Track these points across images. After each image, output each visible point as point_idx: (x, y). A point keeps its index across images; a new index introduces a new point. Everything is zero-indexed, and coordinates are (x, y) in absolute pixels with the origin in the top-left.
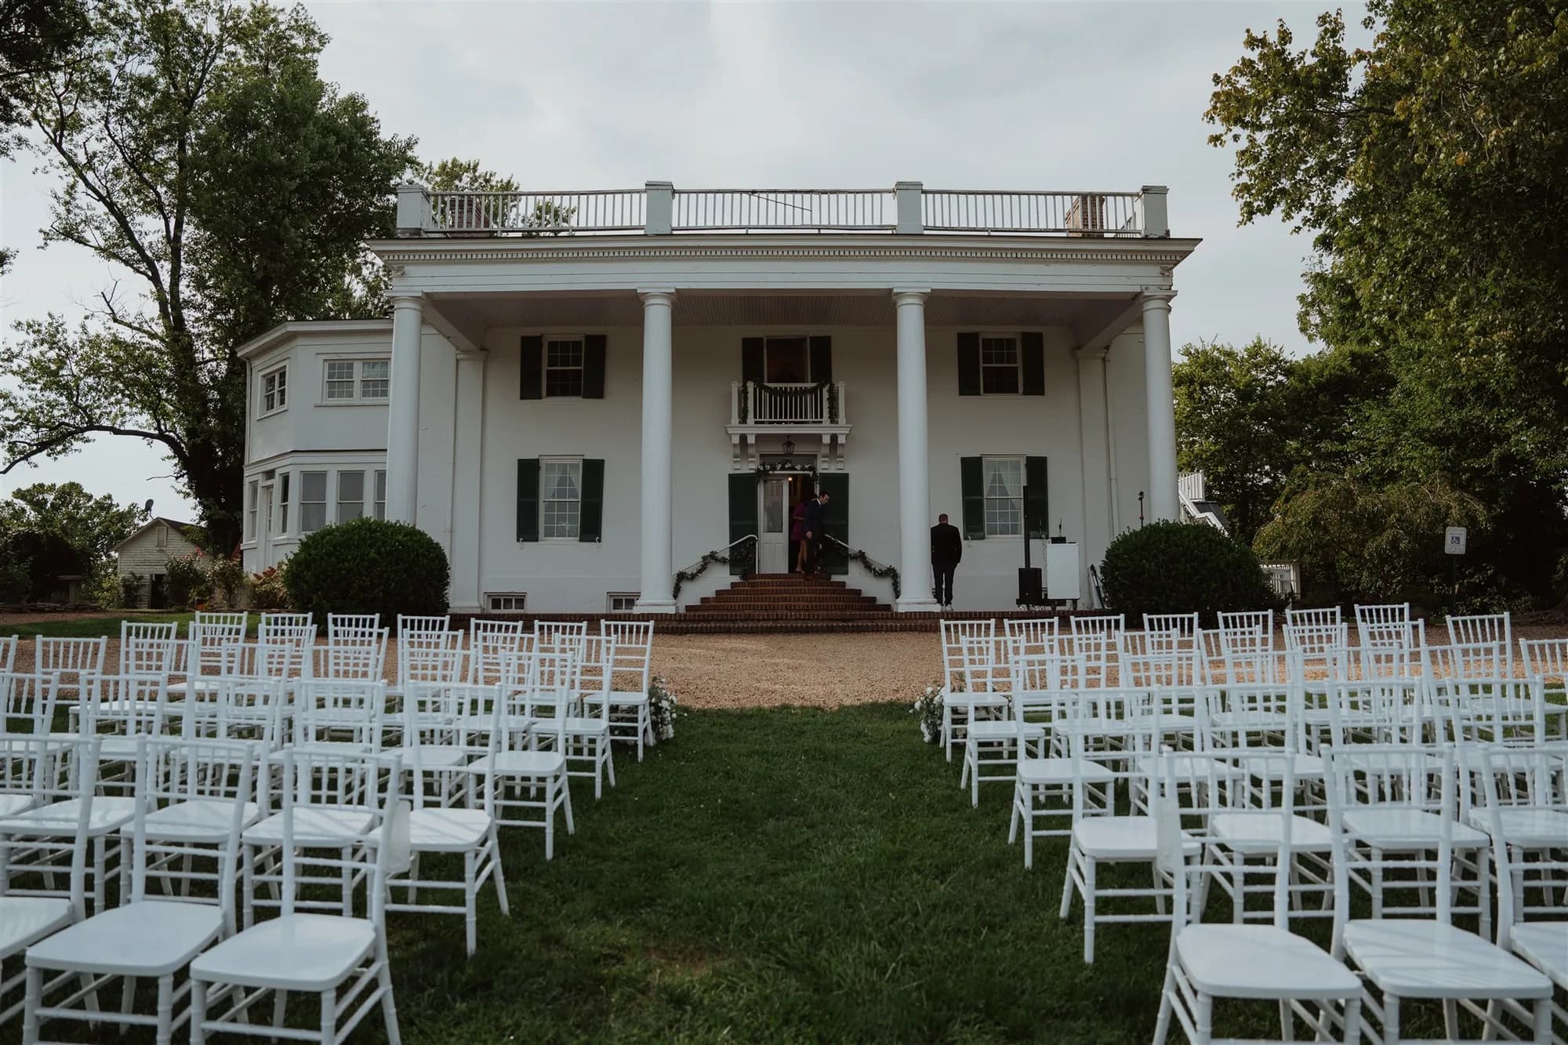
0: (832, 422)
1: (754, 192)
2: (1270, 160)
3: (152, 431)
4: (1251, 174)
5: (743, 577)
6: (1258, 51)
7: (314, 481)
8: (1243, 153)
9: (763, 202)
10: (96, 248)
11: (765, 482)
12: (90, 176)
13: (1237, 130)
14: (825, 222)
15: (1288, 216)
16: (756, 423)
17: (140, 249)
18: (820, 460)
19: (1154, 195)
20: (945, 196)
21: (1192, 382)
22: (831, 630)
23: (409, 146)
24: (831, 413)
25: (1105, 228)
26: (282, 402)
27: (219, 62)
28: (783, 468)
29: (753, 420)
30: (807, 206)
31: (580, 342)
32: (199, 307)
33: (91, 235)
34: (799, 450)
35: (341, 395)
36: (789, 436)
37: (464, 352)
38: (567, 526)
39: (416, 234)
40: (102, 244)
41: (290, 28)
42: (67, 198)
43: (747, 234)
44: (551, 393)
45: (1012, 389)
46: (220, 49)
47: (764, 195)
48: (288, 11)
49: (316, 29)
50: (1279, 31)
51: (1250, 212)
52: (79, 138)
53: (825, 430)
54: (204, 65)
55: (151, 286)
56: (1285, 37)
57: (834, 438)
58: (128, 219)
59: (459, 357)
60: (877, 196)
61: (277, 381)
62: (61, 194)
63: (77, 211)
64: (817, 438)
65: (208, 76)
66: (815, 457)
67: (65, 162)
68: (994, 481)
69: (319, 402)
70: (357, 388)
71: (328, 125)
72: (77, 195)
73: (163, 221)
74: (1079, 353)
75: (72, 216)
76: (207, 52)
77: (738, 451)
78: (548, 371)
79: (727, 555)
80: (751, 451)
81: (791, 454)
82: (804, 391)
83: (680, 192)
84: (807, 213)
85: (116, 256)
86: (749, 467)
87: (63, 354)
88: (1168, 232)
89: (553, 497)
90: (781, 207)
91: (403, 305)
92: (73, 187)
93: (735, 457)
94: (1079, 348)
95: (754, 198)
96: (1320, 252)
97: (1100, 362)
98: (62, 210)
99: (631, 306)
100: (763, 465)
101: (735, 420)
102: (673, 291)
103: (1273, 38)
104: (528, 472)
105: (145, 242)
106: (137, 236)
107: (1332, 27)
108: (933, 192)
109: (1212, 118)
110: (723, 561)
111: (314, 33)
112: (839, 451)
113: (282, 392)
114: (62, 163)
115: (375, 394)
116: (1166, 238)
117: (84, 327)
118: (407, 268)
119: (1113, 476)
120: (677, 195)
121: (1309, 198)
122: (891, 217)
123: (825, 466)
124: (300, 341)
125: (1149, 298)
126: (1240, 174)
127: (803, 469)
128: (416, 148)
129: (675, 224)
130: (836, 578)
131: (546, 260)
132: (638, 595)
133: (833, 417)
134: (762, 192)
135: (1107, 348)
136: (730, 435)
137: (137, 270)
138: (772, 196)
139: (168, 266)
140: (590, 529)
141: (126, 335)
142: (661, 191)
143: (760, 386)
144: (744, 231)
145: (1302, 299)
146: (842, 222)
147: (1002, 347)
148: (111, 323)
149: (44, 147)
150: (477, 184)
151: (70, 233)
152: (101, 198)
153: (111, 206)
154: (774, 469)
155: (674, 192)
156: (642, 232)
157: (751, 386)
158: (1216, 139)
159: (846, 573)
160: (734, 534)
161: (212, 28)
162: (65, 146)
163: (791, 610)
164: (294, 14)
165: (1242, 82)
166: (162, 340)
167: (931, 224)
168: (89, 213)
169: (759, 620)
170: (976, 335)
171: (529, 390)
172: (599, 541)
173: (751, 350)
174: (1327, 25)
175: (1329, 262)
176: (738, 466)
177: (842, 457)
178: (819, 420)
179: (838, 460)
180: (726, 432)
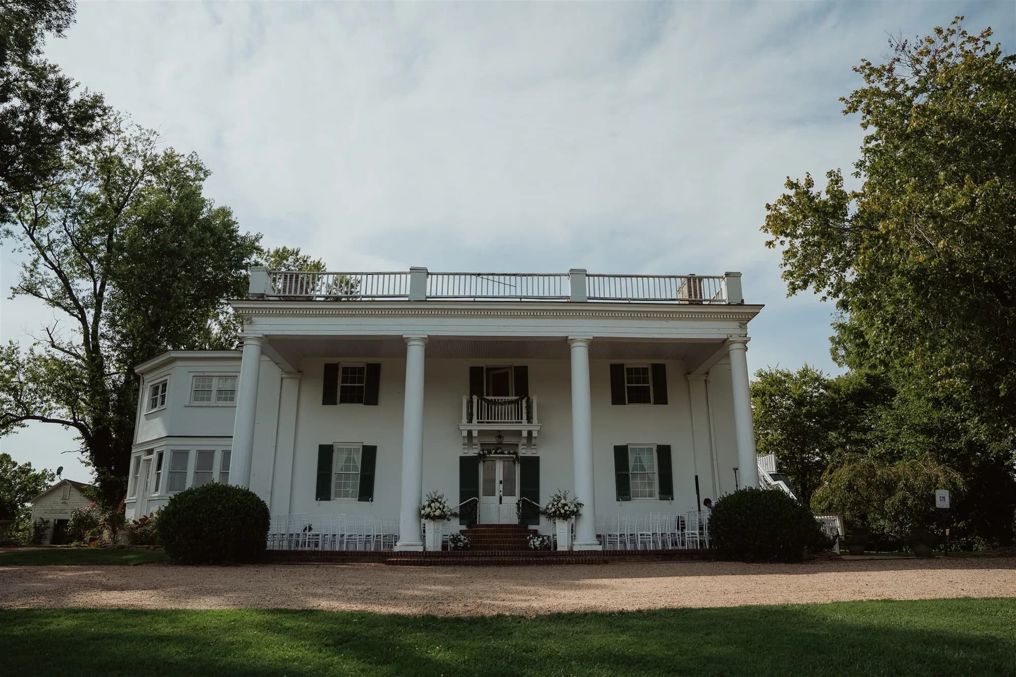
0: (528, 422)
1: (479, 275)
2: (804, 256)
3: (69, 420)
4: (793, 265)
5: (469, 526)
6: (794, 190)
7: (180, 456)
8: (787, 252)
9: (485, 281)
10: (46, 299)
11: (484, 462)
12: (49, 254)
13: (782, 238)
14: (524, 294)
15: (818, 290)
16: (478, 422)
17: (75, 301)
18: (520, 447)
19: (732, 277)
20: (601, 278)
21: (764, 394)
22: (528, 563)
23: (257, 239)
24: (528, 416)
25: (703, 298)
26: (163, 403)
27: (140, 186)
28: (496, 453)
29: (477, 420)
30: (513, 283)
31: (364, 368)
32: (112, 339)
33: (46, 292)
34: (507, 440)
35: (202, 399)
36: (499, 431)
37: (286, 373)
38: (350, 490)
39: (261, 297)
40: (51, 296)
41: (187, 166)
42: (32, 267)
43: (474, 301)
44: (344, 400)
45: (646, 400)
46: (142, 178)
47: (486, 277)
48: (186, 156)
49: (203, 166)
50: (806, 179)
51: (794, 289)
52: (45, 231)
53: (524, 427)
54: (130, 187)
55: (80, 324)
56: (810, 183)
57: (530, 433)
58: (70, 281)
59: (283, 376)
60: (557, 278)
61: (160, 391)
62: (28, 265)
63: (37, 276)
64: (519, 433)
65: (132, 195)
66: (517, 445)
67: (34, 245)
68: (636, 462)
69: (187, 404)
70: (214, 395)
71: (207, 226)
72: (39, 266)
73: (92, 283)
74: (688, 376)
75: (34, 279)
76: (133, 181)
77: (466, 441)
78: (341, 386)
79: (458, 511)
80: (475, 441)
81: (501, 444)
82: (510, 402)
83: (432, 274)
84: (513, 289)
85: (59, 305)
86: (473, 452)
87: (15, 367)
88: (743, 301)
89: (342, 470)
90: (496, 284)
91: (249, 342)
92: (36, 261)
93: (464, 445)
94: (689, 373)
95: (479, 279)
96: (841, 311)
97: (703, 383)
98: (27, 275)
99: (398, 346)
100: (483, 450)
101: (465, 420)
102: (426, 336)
103: (802, 183)
104: (326, 453)
105: (80, 296)
106: (74, 293)
107: (835, 178)
108: (593, 276)
109: (766, 230)
110: (455, 515)
111: (201, 169)
112: (533, 441)
113: (163, 397)
114: (32, 246)
115: (226, 399)
116: (741, 304)
117: (31, 350)
118: (254, 319)
119: (715, 457)
120: (430, 276)
121: (829, 279)
122: (567, 290)
123: (524, 451)
124: (179, 363)
125: (733, 342)
126: (785, 265)
127: (509, 453)
128: (261, 241)
129: (428, 294)
130: (532, 527)
131: (344, 316)
132: (397, 538)
133: (529, 419)
134: (484, 275)
135: (707, 373)
136: (461, 431)
137: (72, 314)
138: (491, 277)
139: (92, 311)
140: (366, 492)
141: (59, 355)
142: (420, 274)
143: (481, 398)
144: (472, 299)
145: (832, 339)
146: (536, 294)
147: (638, 374)
148: (51, 348)
149: (22, 236)
150: (298, 263)
151: (31, 290)
152: (54, 268)
153: (60, 273)
154: (490, 453)
155: (428, 274)
156: (407, 299)
157: (475, 398)
158: (770, 244)
159: (538, 524)
160: (463, 497)
161: (139, 166)
162: (35, 236)
163: (501, 549)
164: (190, 158)
165: (784, 209)
166: (83, 360)
167: (592, 295)
168: (45, 277)
169: (480, 556)
170: (623, 365)
171: (329, 399)
172: (372, 501)
173: (476, 374)
174: (833, 177)
175: (847, 318)
176: (466, 451)
177: (535, 445)
178: (520, 421)
179: (533, 447)
180: (459, 428)
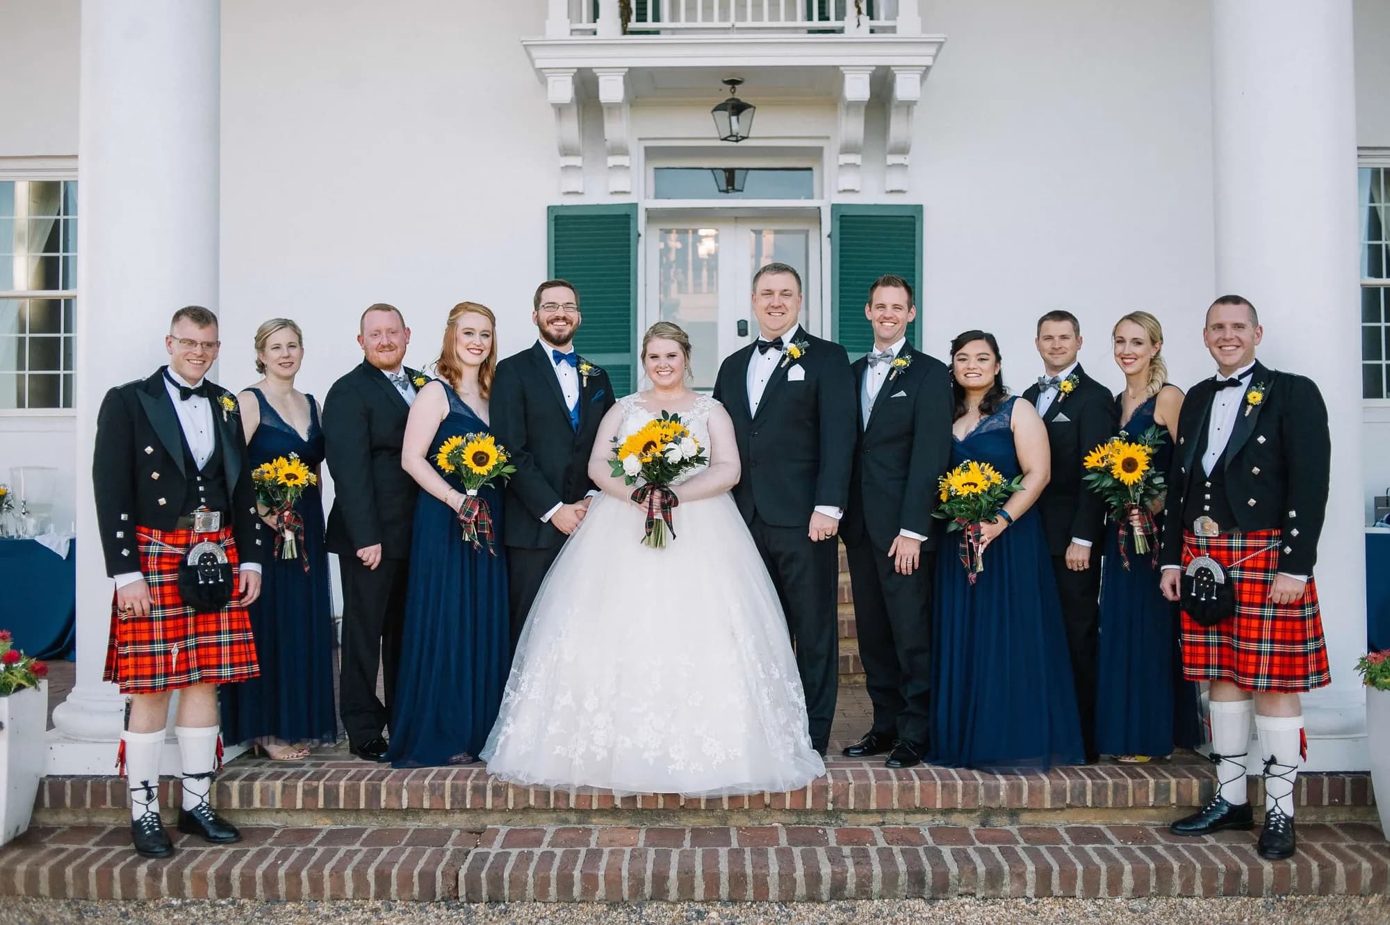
0: (873, 31)
11: (661, 233)
16: (627, 32)
18: (832, 159)
34: (767, 127)
36: (733, 76)
53: (852, 56)
57: (882, 82)
64: (826, 86)
66: (817, 153)
77: (571, 129)
80: (616, 129)
81: (739, 140)
86: (610, 188)
93: (566, 151)
101: (559, 24)
112: (897, 128)
123: (849, 180)
136: (542, 74)
176: (574, 183)
177: (903, 150)
178: (833, 23)
179: (892, 160)
180: (532, 61)
